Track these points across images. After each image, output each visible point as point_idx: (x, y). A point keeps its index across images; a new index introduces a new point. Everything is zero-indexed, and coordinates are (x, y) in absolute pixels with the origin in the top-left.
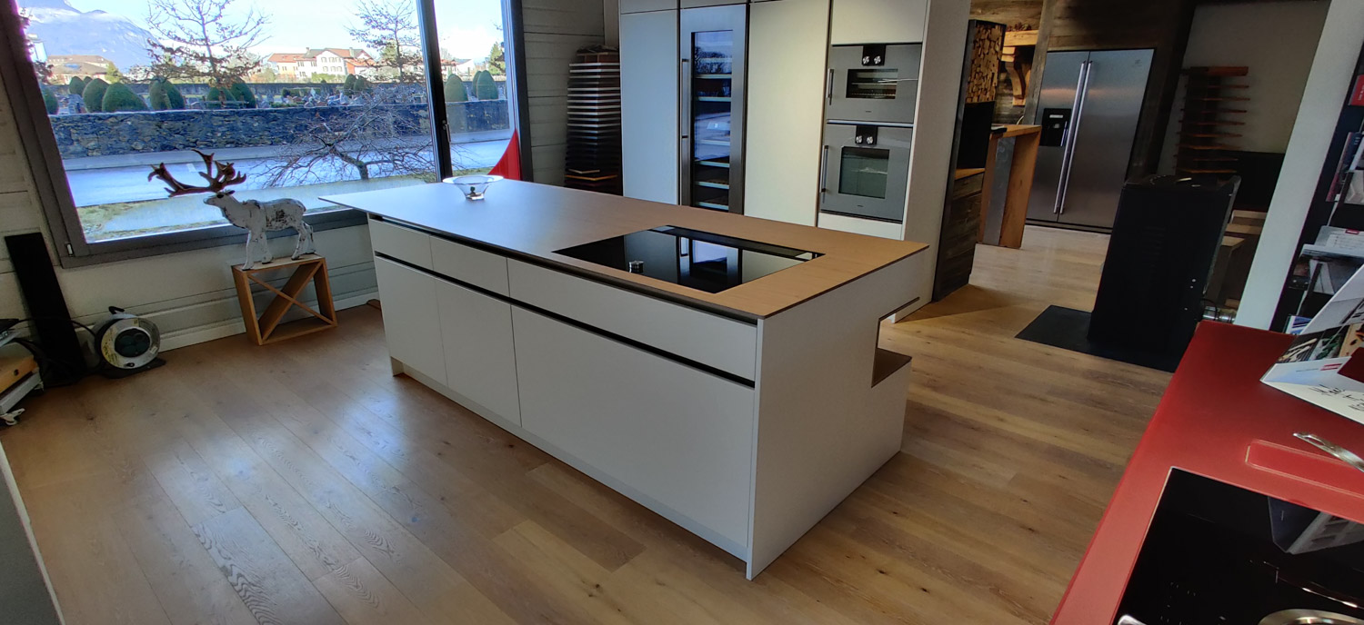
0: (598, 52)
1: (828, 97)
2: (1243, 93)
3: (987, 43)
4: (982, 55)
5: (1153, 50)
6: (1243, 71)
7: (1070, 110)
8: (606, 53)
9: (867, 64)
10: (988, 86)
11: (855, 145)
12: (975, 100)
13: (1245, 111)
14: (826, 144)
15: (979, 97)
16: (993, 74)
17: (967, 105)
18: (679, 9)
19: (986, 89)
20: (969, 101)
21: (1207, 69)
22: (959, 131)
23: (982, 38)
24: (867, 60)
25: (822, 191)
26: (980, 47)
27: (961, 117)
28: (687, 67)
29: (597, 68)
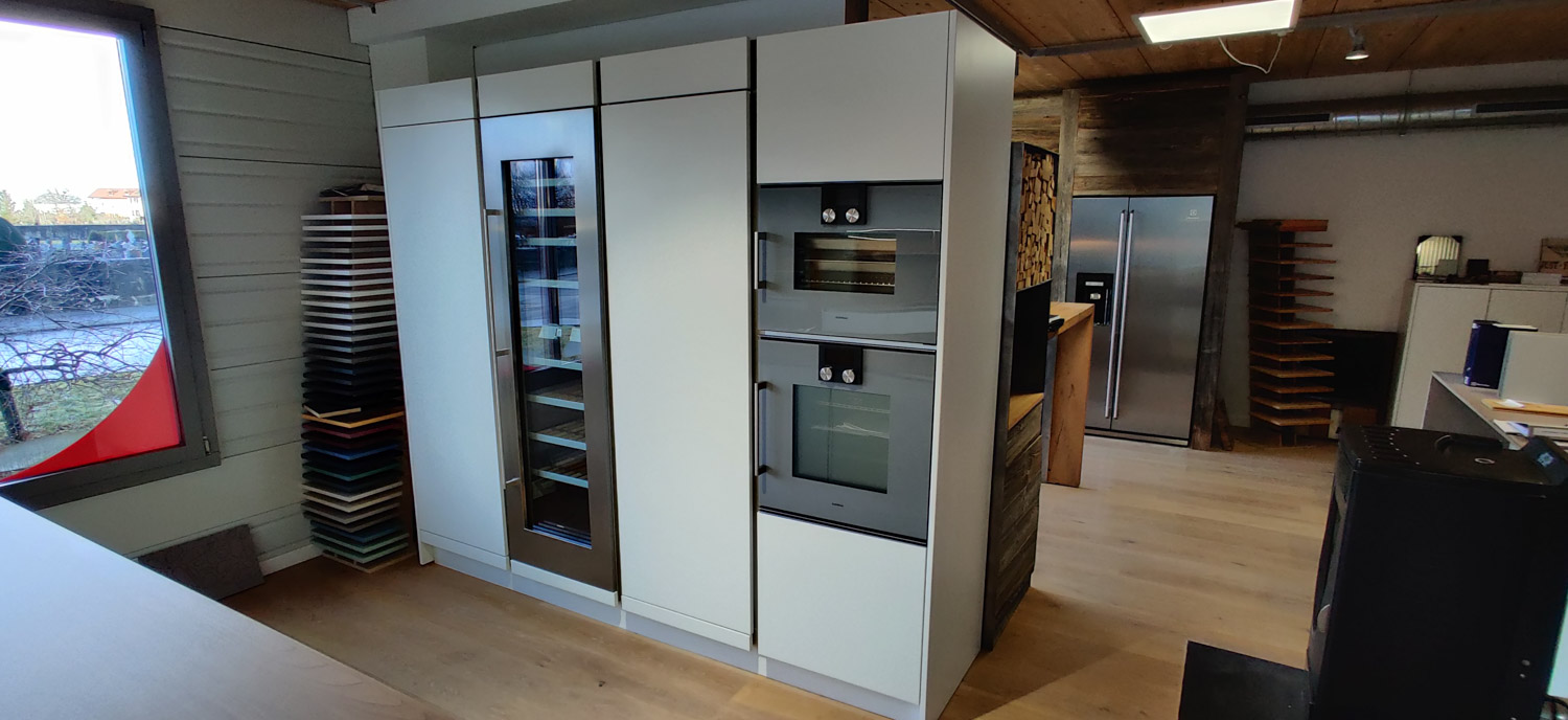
0: (350, 194)
1: (759, 287)
2: (1325, 253)
3: (1038, 183)
4: (1033, 206)
5: (1212, 197)
6: (1321, 226)
7: (1111, 277)
8: (365, 198)
9: (834, 223)
10: (1043, 259)
11: (818, 384)
12: (1029, 285)
13: (1332, 278)
14: (761, 378)
15: (1032, 277)
16: (1048, 235)
17: (1019, 294)
18: (477, 119)
19: (1041, 263)
20: (1021, 288)
21: (1278, 222)
22: (1010, 342)
23: (1032, 176)
24: (830, 215)
25: (760, 471)
26: (1029, 191)
27: (1011, 318)
28: (498, 225)
29: (347, 225)
